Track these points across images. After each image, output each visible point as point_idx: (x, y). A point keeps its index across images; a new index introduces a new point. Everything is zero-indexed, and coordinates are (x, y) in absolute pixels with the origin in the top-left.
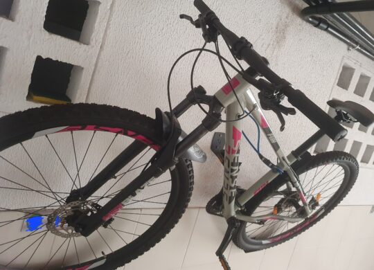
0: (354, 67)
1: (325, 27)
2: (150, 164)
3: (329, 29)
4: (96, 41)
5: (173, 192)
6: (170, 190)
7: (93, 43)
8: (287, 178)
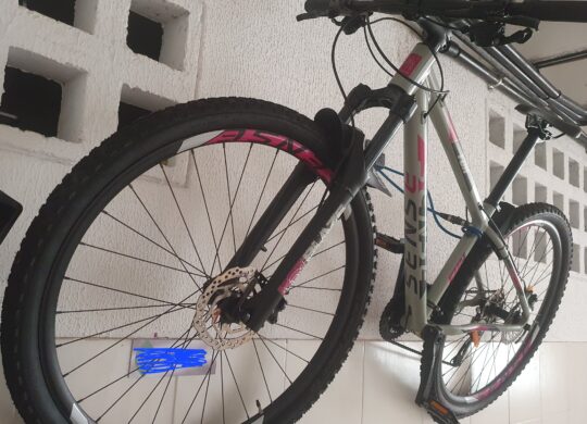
0: (503, 115)
1: (456, 52)
2: (328, 193)
3: (461, 55)
4: (192, 65)
5: (349, 266)
6: (344, 263)
7: (187, 68)
8: (489, 246)
